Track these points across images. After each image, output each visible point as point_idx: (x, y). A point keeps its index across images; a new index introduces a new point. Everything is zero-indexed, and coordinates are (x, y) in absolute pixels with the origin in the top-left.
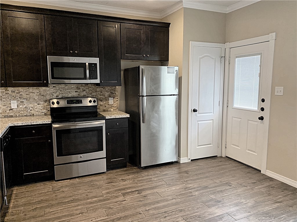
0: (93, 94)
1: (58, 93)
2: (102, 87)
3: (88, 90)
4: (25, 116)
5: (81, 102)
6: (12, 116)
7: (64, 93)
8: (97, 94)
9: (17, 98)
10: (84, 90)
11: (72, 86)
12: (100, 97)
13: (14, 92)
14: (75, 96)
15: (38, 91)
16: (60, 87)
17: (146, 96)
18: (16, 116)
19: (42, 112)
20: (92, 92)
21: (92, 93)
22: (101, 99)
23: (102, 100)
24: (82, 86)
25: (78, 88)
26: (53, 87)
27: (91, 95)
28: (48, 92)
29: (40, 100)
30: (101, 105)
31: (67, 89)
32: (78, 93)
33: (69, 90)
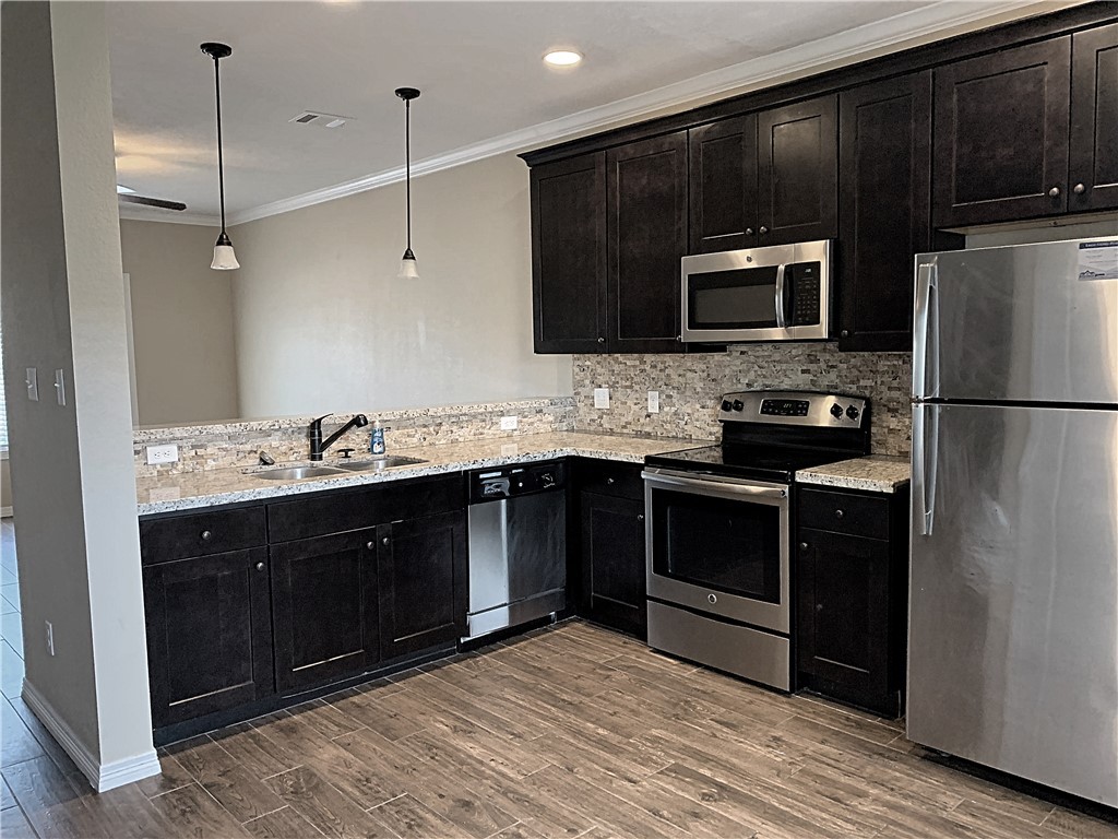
0: (862, 383)
1: (752, 375)
2: (900, 356)
3: (845, 366)
4: (673, 437)
5: (801, 408)
6: (648, 435)
7: (768, 375)
8: (879, 382)
9: (659, 384)
10: (832, 367)
11: (794, 352)
12: (887, 394)
13: (656, 367)
14: (801, 388)
15: (704, 367)
16: (757, 354)
17: (925, 401)
18: (656, 438)
19: (711, 434)
20: (857, 373)
21: (858, 380)
22: (891, 406)
23: (896, 410)
24: (825, 350)
25: (812, 358)
26: (742, 353)
27: (854, 387)
28: (727, 371)
29: (708, 394)
30: (891, 431)
31: (779, 362)
32: (811, 377)
33: (784, 366)
